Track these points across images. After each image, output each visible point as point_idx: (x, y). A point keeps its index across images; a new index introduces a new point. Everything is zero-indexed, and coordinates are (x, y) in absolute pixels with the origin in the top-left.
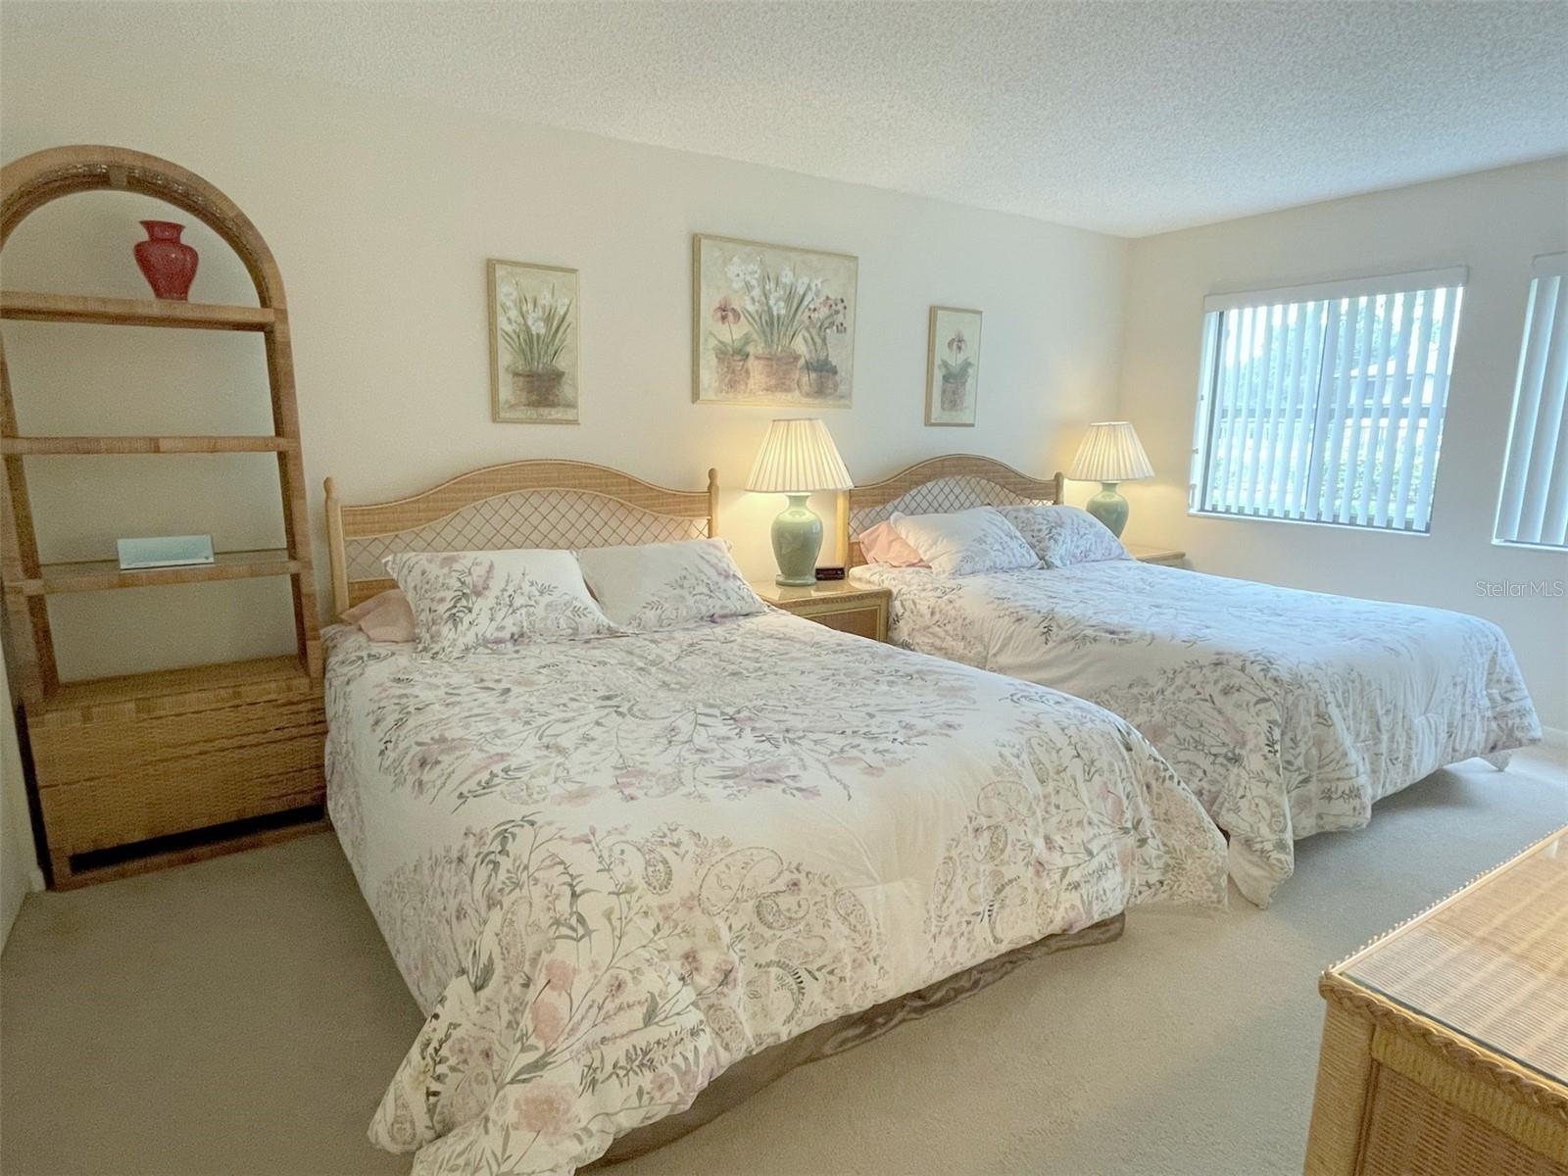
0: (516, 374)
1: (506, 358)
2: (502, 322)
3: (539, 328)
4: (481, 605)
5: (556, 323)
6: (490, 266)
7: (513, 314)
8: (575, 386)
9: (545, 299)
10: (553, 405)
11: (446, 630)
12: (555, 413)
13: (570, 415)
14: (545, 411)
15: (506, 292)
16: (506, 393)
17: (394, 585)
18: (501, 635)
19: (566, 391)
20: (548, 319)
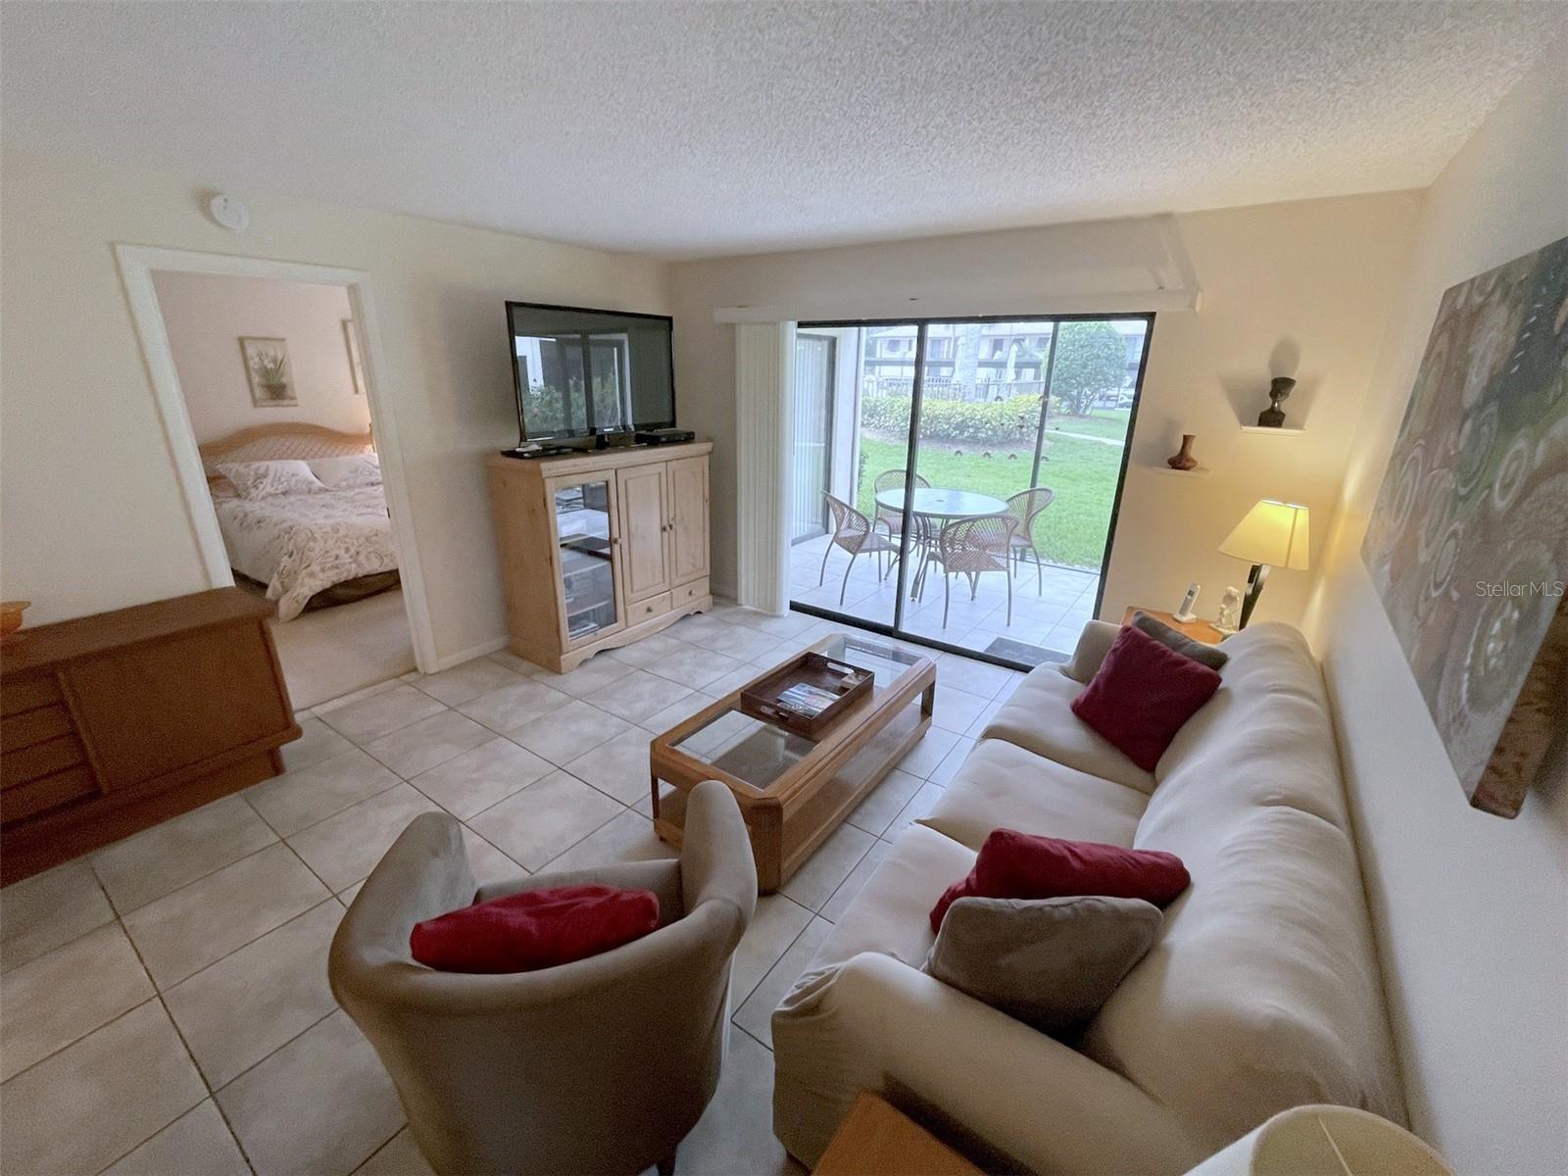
0: (263, 386)
1: (256, 379)
2: (251, 363)
3: (271, 366)
4: (267, 481)
5: (279, 365)
6: (241, 341)
7: (256, 360)
8: (292, 389)
9: (271, 353)
10: (283, 398)
11: (252, 490)
12: (286, 402)
13: (293, 402)
14: (280, 402)
15: (251, 351)
16: (259, 393)
17: (224, 477)
18: (277, 492)
19: (289, 392)
20: (274, 361)
